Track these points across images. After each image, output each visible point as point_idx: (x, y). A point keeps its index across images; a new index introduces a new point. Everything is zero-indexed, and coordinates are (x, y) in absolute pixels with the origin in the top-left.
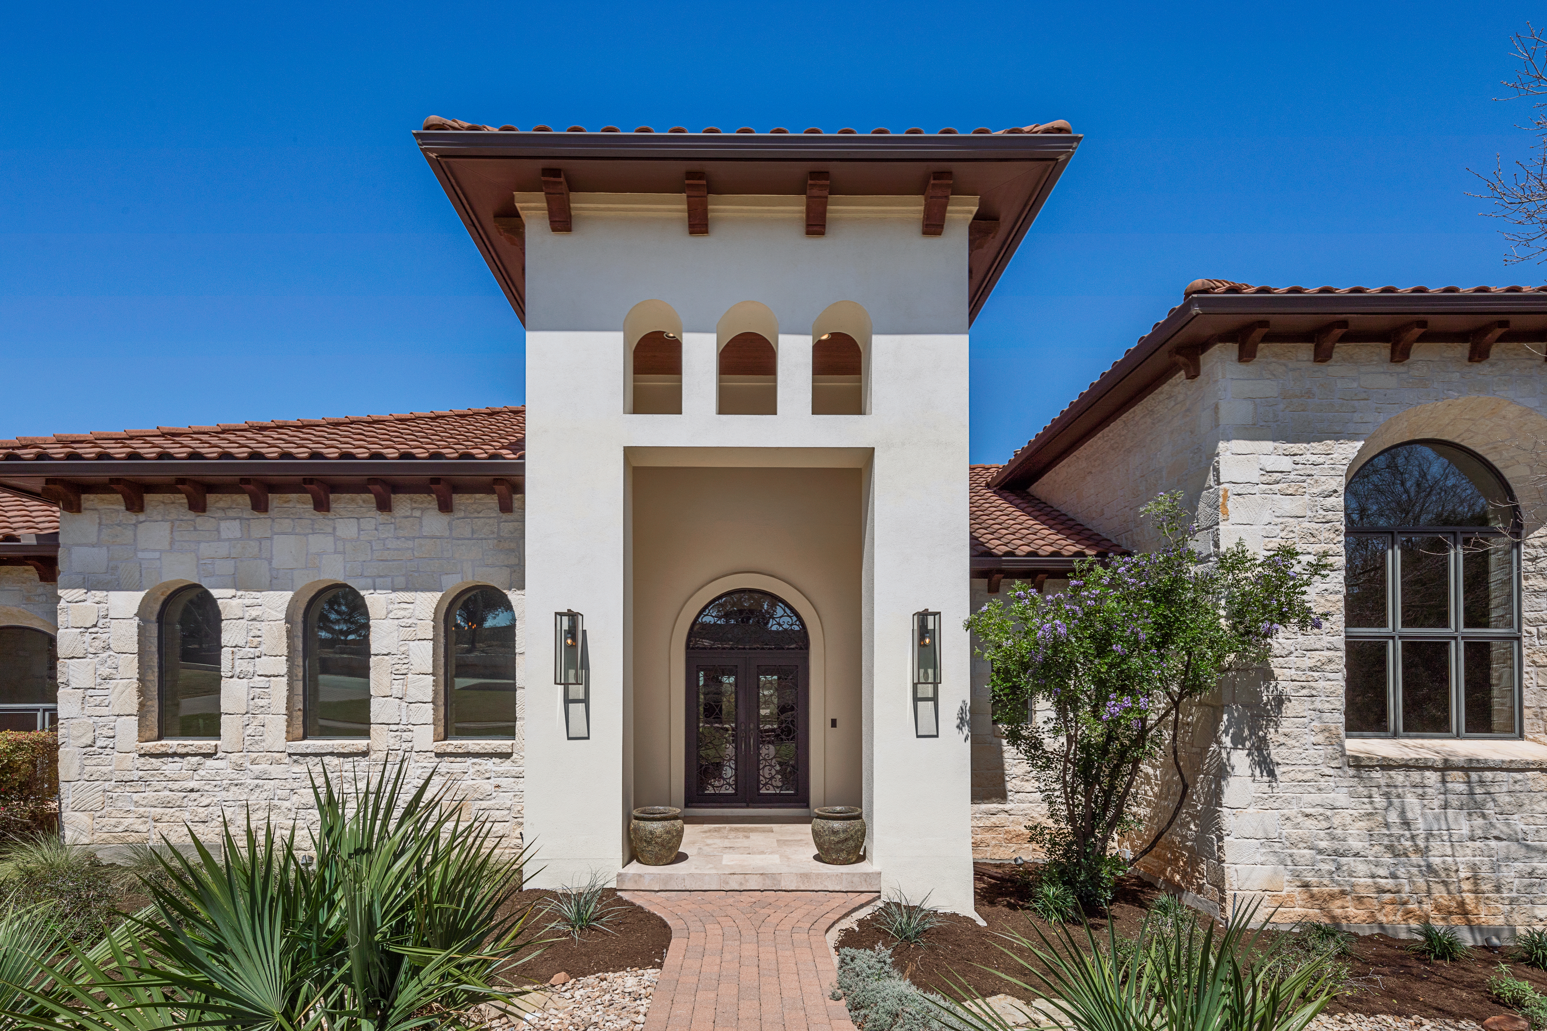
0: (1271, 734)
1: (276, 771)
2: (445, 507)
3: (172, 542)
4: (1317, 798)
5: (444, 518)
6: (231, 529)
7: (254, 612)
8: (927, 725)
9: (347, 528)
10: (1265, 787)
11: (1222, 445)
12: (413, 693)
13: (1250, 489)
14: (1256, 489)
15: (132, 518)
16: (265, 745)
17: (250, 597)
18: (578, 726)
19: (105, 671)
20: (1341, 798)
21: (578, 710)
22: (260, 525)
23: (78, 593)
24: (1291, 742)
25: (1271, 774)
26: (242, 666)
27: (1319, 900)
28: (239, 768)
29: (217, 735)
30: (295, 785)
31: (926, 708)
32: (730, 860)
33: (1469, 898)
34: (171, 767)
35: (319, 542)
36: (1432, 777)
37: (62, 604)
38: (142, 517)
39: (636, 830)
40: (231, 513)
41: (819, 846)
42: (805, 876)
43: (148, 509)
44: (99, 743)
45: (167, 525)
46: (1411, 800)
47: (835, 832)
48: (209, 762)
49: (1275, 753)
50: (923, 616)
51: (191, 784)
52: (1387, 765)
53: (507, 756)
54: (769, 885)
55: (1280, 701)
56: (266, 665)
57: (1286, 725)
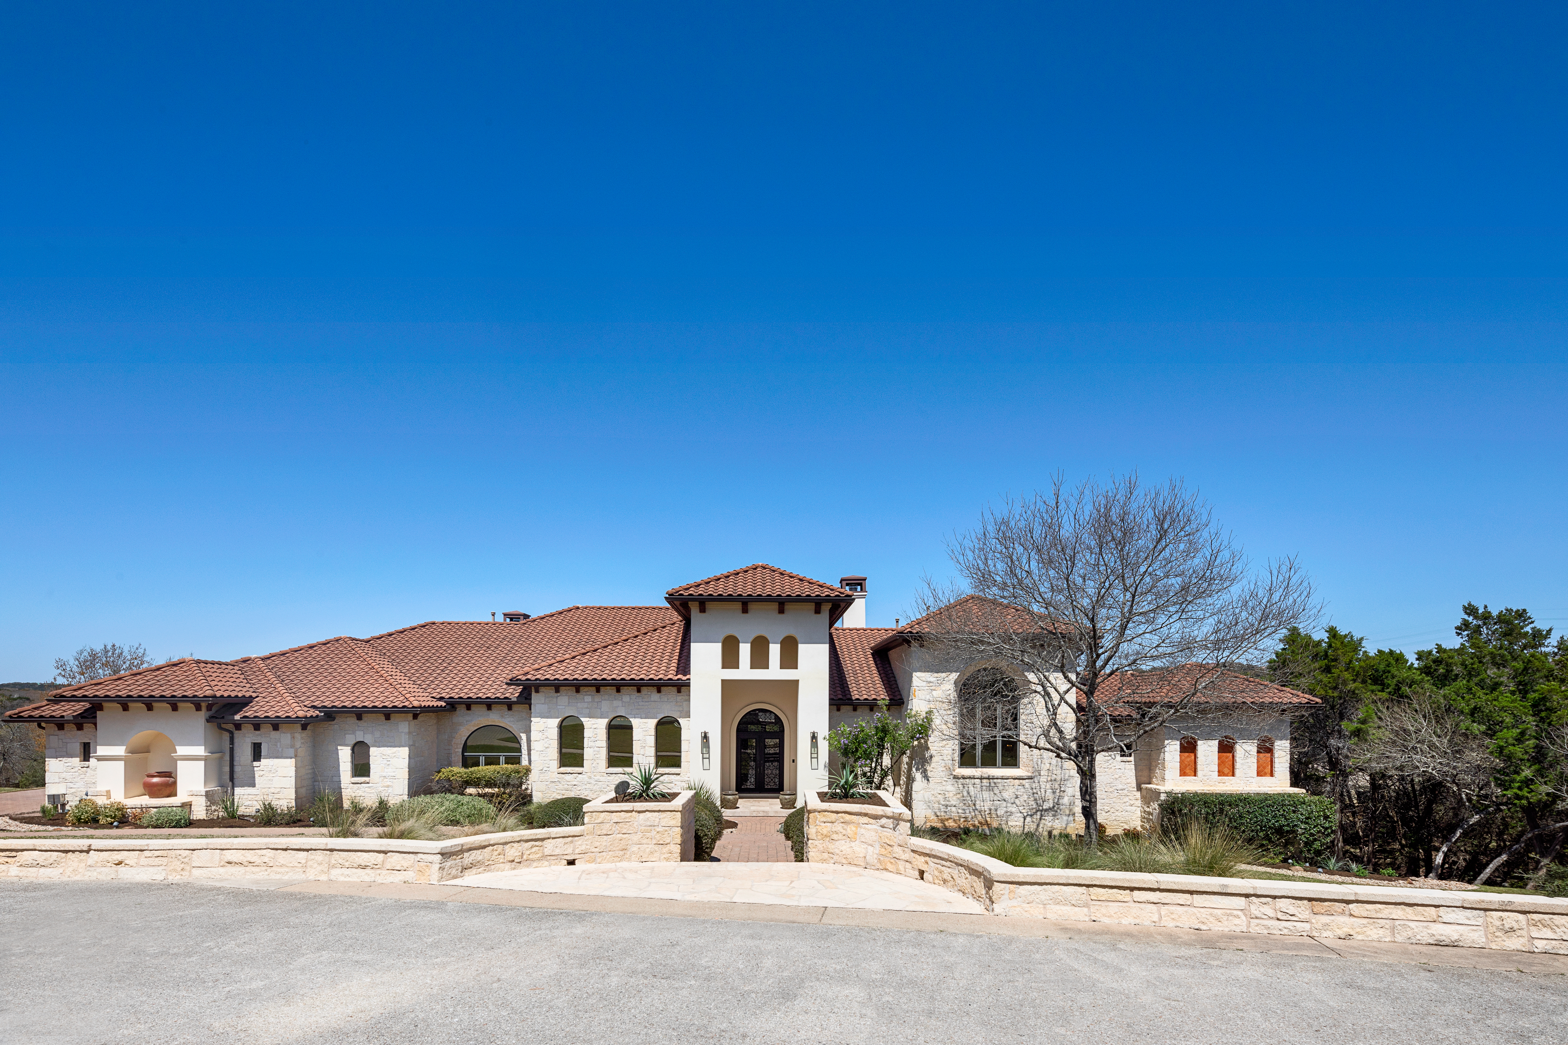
0: (928, 768)
1: (602, 779)
2: (659, 691)
3: (569, 703)
4: (941, 788)
5: (659, 695)
6: (588, 699)
7: (595, 726)
8: (815, 766)
9: (626, 698)
10: (926, 785)
11: (914, 674)
12: (648, 754)
13: (923, 688)
14: (925, 688)
15: (556, 695)
16: (598, 770)
17: (593, 721)
18: (706, 766)
19: (547, 745)
20: (950, 788)
21: (706, 761)
22: (598, 697)
23: (538, 719)
24: (934, 770)
25: (928, 780)
26: (591, 744)
27: (942, 821)
28: (590, 778)
29: (582, 766)
30: (608, 783)
31: (814, 760)
32: (753, 808)
33: (988, 819)
34: (568, 777)
35: (617, 703)
36: (977, 781)
37: (532, 723)
38: (559, 694)
39: (724, 798)
40: (588, 693)
41: (782, 804)
42: (776, 812)
43: (561, 692)
44: (545, 769)
45: (567, 697)
46: (971, 788)
47: (786, 799)
48: (580, 775)
49: (929, 774)
50: (814, 733)
51: (575, 783)
52: (964, 778)
53: (679, 774)
54: (765, 815)
55: (931, 757)
56: (599, 744)
57: (933, 765)
